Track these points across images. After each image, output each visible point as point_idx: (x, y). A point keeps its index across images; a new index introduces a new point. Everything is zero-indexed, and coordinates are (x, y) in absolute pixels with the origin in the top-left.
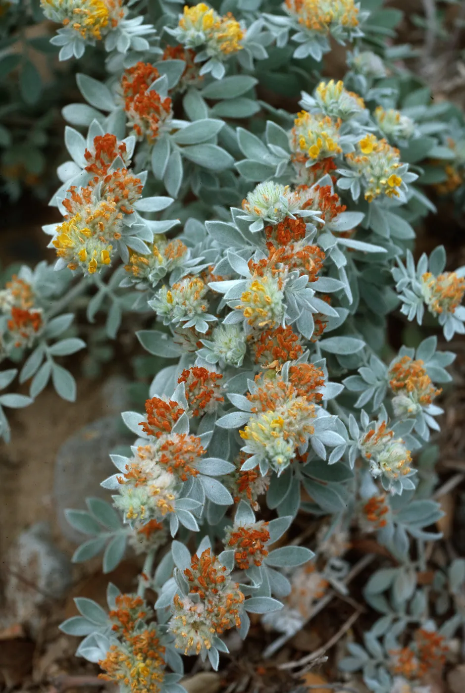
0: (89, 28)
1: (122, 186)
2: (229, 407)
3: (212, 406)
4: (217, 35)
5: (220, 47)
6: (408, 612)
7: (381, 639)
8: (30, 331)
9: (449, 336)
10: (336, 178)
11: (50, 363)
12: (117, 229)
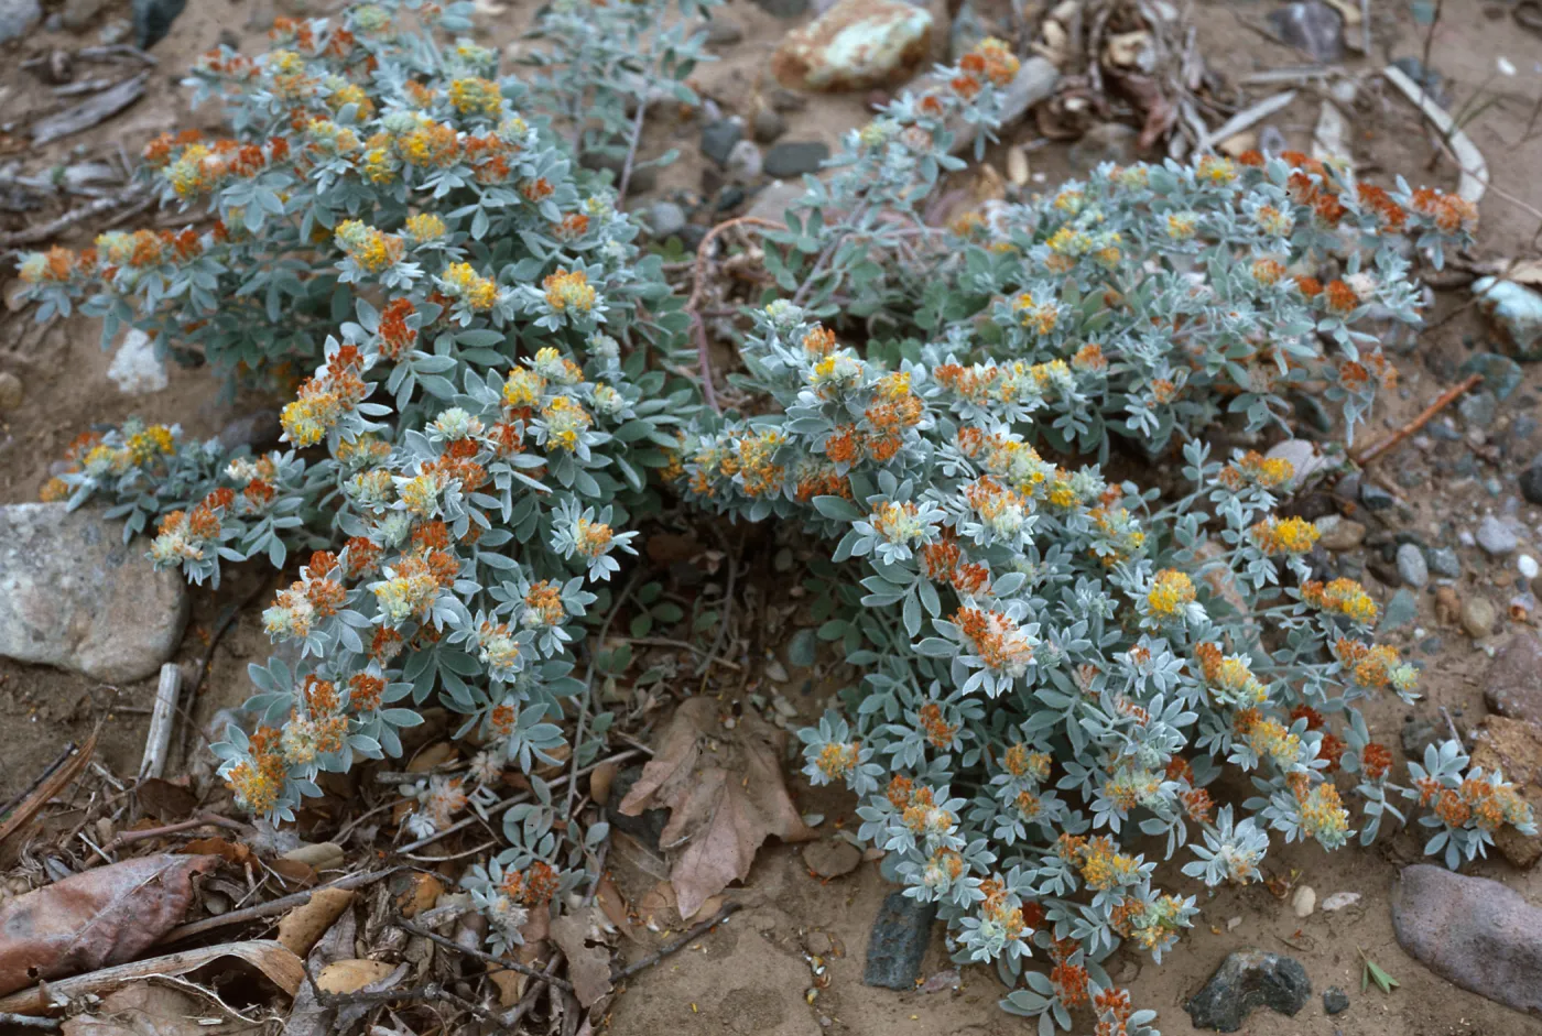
0: (365, 261)
1: (347, 386)
2: (381, 577)
3: (367, 572)
4: (469, 291)
5: (471, 300)
6: (536, 849)
7: (504, 867)
8: (261, 500)
9: (593, 579)
10: (528, 424)
11: (271, 533)
12: (333, 417)
